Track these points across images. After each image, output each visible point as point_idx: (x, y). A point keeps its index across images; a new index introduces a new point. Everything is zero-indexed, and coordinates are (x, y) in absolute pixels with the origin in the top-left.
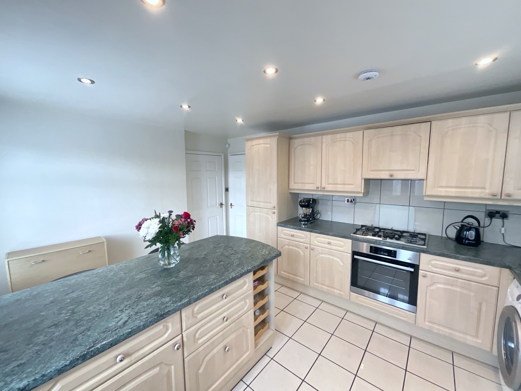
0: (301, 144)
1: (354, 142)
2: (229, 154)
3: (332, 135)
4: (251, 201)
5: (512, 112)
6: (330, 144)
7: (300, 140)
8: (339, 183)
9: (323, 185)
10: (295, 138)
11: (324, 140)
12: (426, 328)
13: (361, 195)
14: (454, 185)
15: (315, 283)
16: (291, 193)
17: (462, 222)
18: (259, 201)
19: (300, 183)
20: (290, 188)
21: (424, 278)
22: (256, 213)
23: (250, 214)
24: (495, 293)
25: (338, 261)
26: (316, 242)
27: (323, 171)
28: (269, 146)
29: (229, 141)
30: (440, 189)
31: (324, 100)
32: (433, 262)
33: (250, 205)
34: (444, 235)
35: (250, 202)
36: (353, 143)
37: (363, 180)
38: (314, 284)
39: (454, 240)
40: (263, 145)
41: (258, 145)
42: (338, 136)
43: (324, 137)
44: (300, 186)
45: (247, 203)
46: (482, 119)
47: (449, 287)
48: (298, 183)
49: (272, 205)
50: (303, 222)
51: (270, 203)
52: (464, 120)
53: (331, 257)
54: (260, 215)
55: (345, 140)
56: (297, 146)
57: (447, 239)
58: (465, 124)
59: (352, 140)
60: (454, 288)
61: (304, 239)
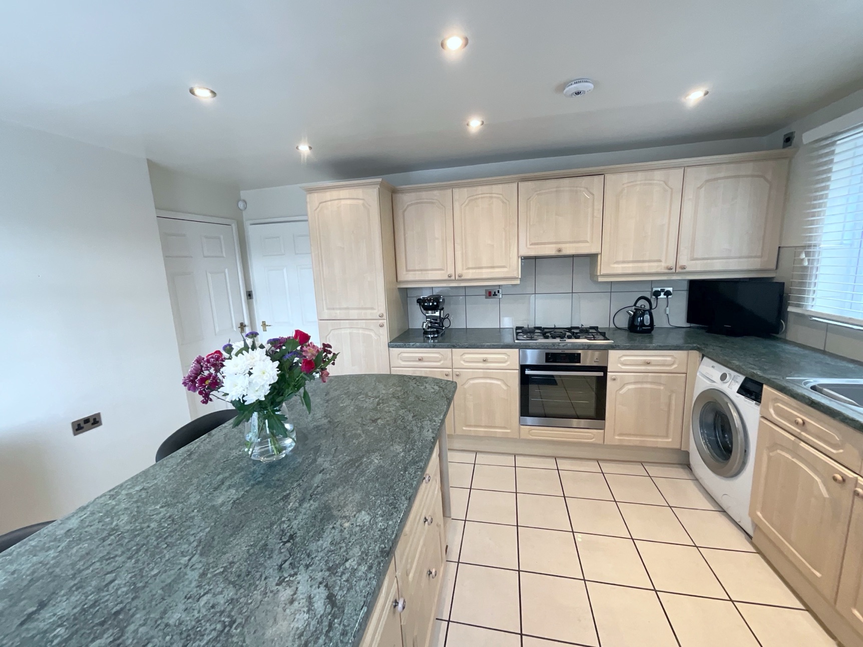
0: (416, 201)
1: (505, 201)
2: (247, 224)
3: (470, 189)
4: (328, 309)
5: (686, 168)
6: (467, 202)
7: (413, 194)
8: (483, 266)
9: (459, 271)
10: (403, 191)
11: (456, 197)
12: (617, 443)
13: (518, 282)
14: (631, 259)
15: (464, 428)
16: (400, 289)
17: (635, 305)
18: (347, 308)
19: (418, 270)
20: (399, 279)
21: (614, 382)
22: (343, 331)
23: (330, 333)
24: (684, 380)
25: (498, 385)
26: (462, 362)
27: (458, 247)
28: (361, 202)
29: (244, 194)
30: (616, 266)
31: (483, 123)
32: (623, 359)
33: (326, 318)
34: (612, 326)
35: (326, 311)
36: (503, 202)
37: (520, 260)
38: (463, 430)
39: (627, 329)
40: (349, 202)
41: (336, 202)
42: (480, 189)
43: (456, 191)
44: (417, 276)
45: (319, 314)
46: (658, 175)
47: (639, 386)
48: (415, 270)
49: (375, 311)
50: (431, 335)
51: (372, 309)
52: (640, 176)
53: (489, 381)
54: (350, 333)
55: (491, 197)
56: (408, 206)
57: (616, 330)
58: (641, 181)
59: (501, 196)
60: (645, 386)
61: (442, 362)
